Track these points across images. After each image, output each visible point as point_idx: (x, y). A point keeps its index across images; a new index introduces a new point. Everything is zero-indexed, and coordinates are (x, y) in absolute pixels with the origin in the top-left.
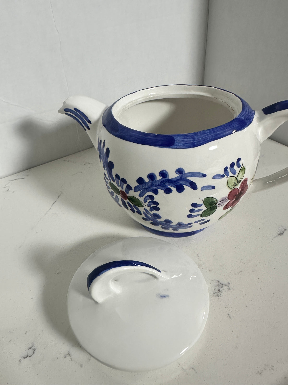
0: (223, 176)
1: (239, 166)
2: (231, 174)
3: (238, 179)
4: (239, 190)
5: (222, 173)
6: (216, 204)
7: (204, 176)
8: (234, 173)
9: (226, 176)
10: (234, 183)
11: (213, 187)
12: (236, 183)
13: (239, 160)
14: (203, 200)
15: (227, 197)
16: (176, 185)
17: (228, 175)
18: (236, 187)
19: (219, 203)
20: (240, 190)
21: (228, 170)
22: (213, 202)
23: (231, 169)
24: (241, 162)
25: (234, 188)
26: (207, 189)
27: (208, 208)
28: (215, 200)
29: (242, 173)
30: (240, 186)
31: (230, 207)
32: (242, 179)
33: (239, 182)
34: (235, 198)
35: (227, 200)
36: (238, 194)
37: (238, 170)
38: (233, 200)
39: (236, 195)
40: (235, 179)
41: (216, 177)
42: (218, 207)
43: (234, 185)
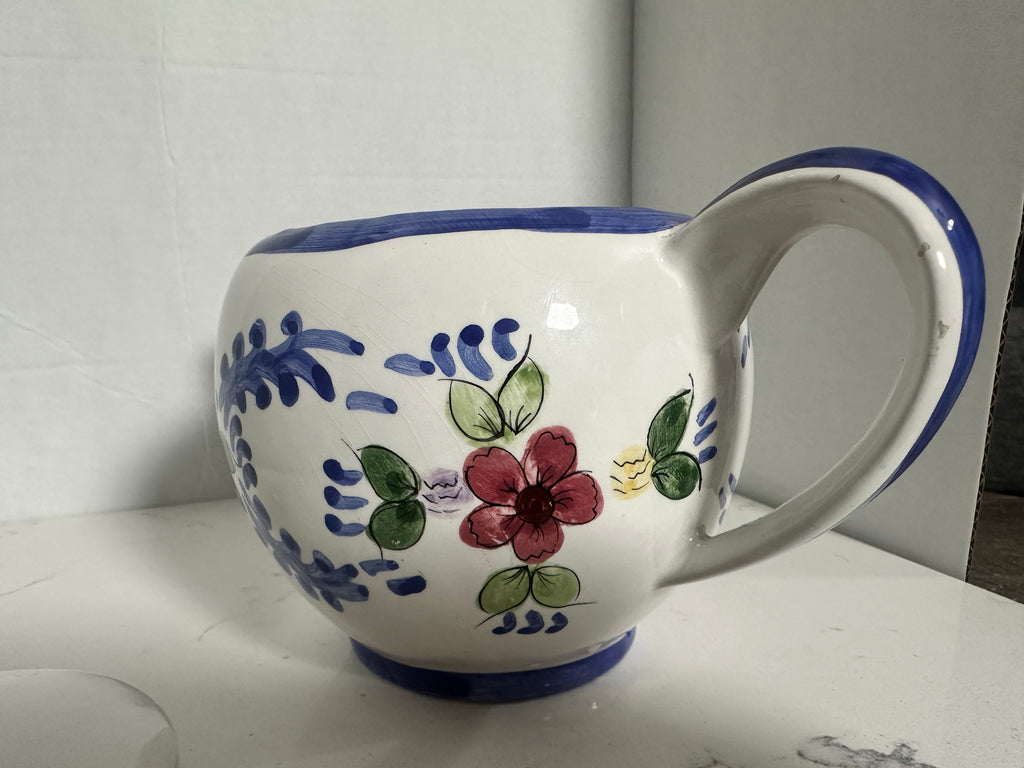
0: (427, 368)
1: (506, 352)
2: (462, 371)
3: (506, 407)
4: (521, 468)
5: (425, 354)
6: (416, 492)
7: (357, 348)
8: (482, 371)
9: (438, 372)
10: (484, 416)
11: (390, 406)
12: (497, 421)
13: (505, 327)
14: (359, 454)
15: (461, 475)
16: (279, 376)
17: (449, 371)
18: (499, 442)
19: (424, 490)
20: (533, 475)
21: (452, 348)
22: (398, 474)
23: (464, 350)
24: (517, 340)
25: (491, 444)
26: (366, 408)
27: (388, 503)
28: (406, 470)
29: (524, 389)
30: (527, 452)
31: (499, 542)
32: (531, 417)
33: (514, 427)
34: (510, 502)
35: (466, 490)
36: (522, 486)
37: (500, 367)
38: (506, 511)
39: (517, 492)
40: (486, 398)
41: (398, 363)
42: (427, 511)
43: (488, 427)
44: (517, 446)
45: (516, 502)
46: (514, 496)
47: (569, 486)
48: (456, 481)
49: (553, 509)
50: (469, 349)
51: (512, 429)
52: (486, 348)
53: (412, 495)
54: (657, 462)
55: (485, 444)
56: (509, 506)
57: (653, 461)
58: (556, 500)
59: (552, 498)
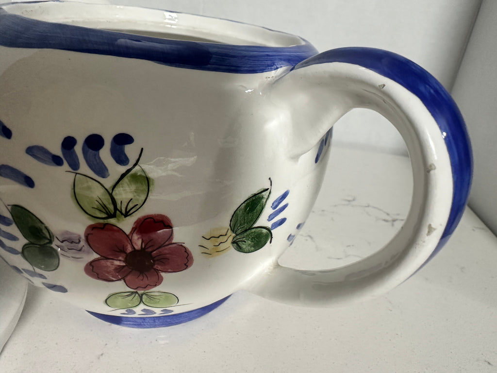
0: (57, 161)
1: (121, 159)
2: (84, 168)
3: (118, 198)
4: (128, 237)
5: (56, 149)
6: (51, 242)
7: (6, 133)
8: (101, 170)
9: (66, 166)
10: (101, 203)
11: (29, 182)
12: (111, 207)
13: (123, 140)
14: (10, 208)
15: (83, 237)
17: (74, 166)
18: (112, 221)
19: (57, 242)
20: (137, 241)
21: (78, 149)
22: (37, 228)
23: (87, 152)
24: (131, 151)
25: (106, 221)
26: (12, 179)
27: (31, 243)
28: (43, 228)
29: (133, 187)
30: (134, 230)
31: (114, 279)
32: (138, 207)
33: (124, 211)
34: (120, 258)
35: (86, 247)
36: (129, 249)
37: (116, 170)
38: (117, 263)
39: (126, 253)
40: (102, 190)
41: (35, 151)
42: (59, 254)
43: (104, 210)
44: (127, 225)
45: (126, 258)
46: (124, 255)
47: (167, 251)
48: (80, 241)
49: (154, 264)
50: (91, 152)
51: (122, 214)
52: (105, 154)
53: (48, 243)
54: (237, 235)
55: (101, 221)
56: (120, 260)
57: (234, 235)
58: (156, 259)
59: (153, 258)
